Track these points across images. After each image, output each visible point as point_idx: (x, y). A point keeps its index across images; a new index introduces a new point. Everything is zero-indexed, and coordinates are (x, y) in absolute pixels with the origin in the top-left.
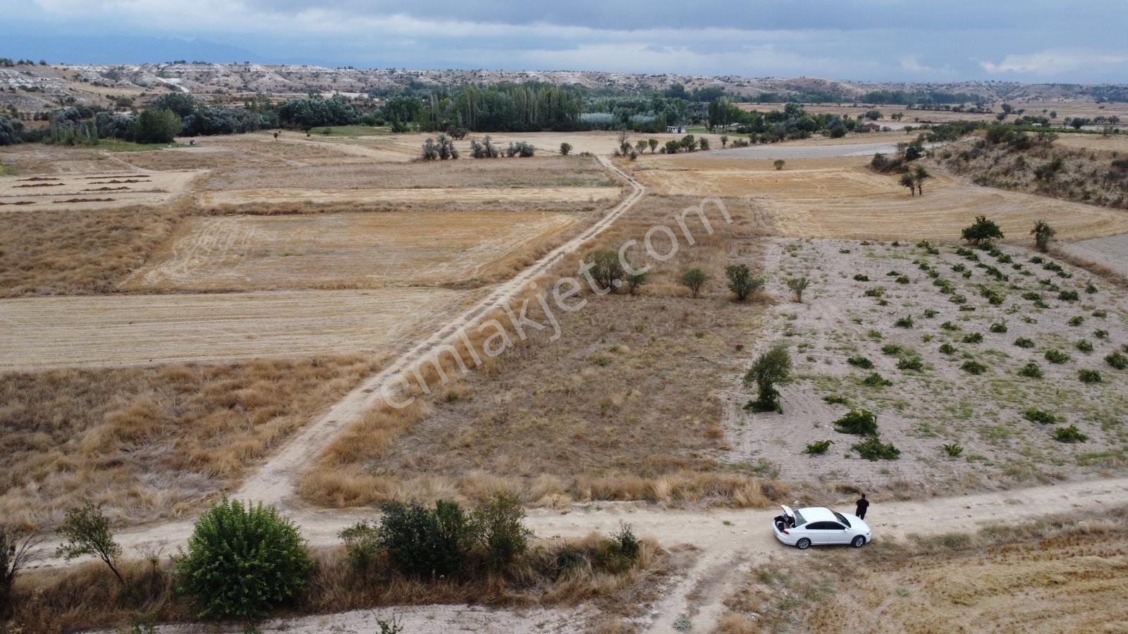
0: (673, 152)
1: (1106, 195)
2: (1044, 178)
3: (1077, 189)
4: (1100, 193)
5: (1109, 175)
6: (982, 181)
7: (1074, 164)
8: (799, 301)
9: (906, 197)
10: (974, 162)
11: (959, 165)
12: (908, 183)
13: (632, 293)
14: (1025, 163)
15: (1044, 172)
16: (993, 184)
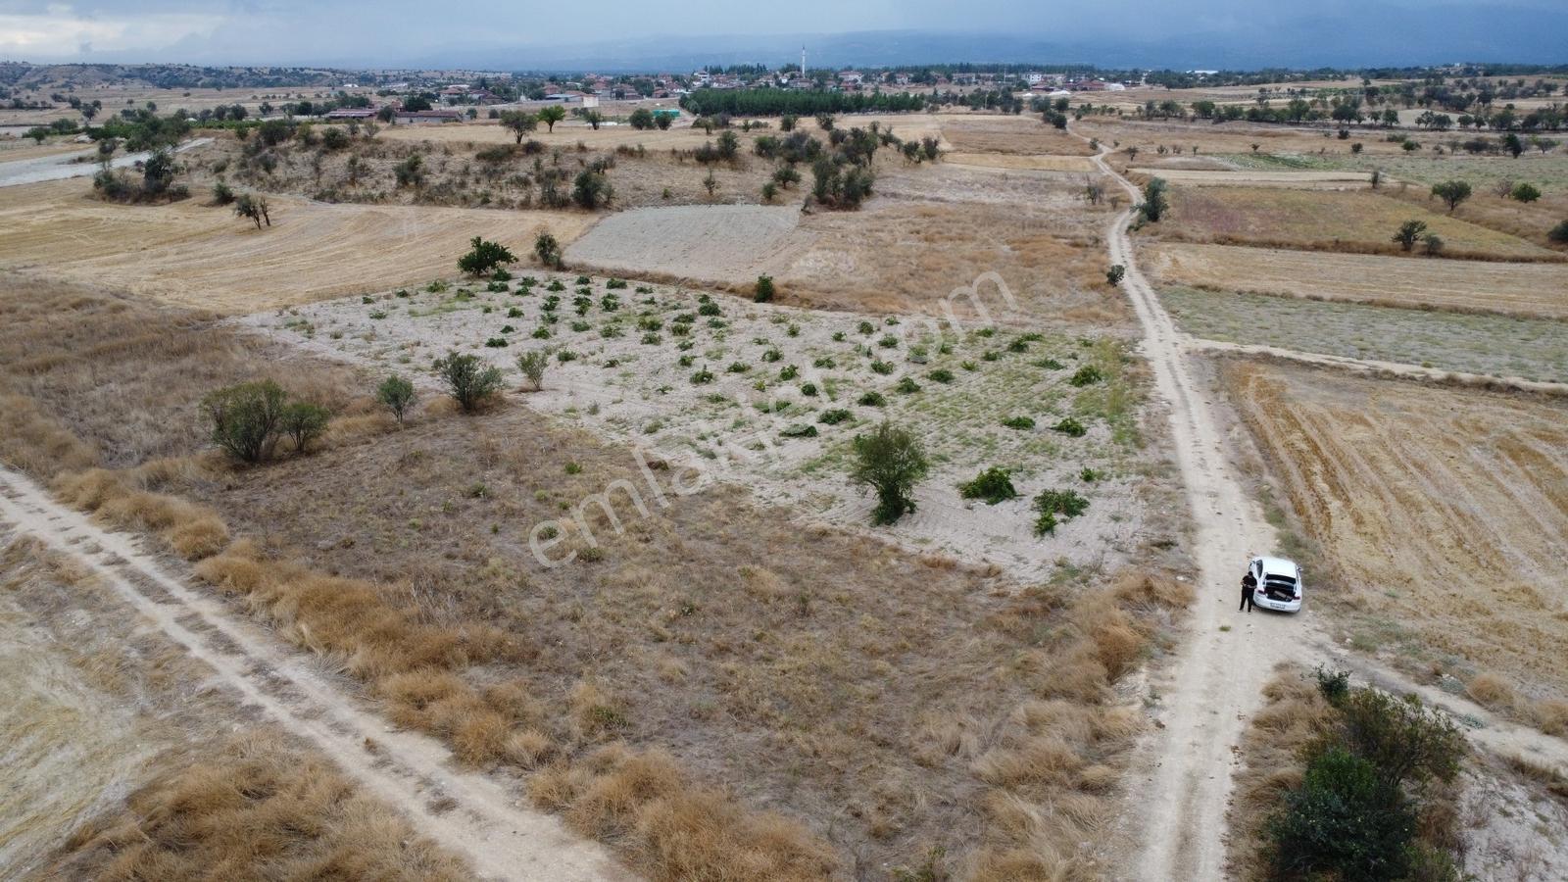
1: (505, 195)
2: (412, 184)
3: (466, 192)
4: (496, 195)
5: (485, 171)
6: (329, 196)
7: (429, 161)
8: (538, 389)
9: (250, 232)
10: (280, 173)
11: (261, 179)
12: (248, 209)
13: (303, 451)
14: (362, 167)
15: (410, 175)
16: (346, 198)
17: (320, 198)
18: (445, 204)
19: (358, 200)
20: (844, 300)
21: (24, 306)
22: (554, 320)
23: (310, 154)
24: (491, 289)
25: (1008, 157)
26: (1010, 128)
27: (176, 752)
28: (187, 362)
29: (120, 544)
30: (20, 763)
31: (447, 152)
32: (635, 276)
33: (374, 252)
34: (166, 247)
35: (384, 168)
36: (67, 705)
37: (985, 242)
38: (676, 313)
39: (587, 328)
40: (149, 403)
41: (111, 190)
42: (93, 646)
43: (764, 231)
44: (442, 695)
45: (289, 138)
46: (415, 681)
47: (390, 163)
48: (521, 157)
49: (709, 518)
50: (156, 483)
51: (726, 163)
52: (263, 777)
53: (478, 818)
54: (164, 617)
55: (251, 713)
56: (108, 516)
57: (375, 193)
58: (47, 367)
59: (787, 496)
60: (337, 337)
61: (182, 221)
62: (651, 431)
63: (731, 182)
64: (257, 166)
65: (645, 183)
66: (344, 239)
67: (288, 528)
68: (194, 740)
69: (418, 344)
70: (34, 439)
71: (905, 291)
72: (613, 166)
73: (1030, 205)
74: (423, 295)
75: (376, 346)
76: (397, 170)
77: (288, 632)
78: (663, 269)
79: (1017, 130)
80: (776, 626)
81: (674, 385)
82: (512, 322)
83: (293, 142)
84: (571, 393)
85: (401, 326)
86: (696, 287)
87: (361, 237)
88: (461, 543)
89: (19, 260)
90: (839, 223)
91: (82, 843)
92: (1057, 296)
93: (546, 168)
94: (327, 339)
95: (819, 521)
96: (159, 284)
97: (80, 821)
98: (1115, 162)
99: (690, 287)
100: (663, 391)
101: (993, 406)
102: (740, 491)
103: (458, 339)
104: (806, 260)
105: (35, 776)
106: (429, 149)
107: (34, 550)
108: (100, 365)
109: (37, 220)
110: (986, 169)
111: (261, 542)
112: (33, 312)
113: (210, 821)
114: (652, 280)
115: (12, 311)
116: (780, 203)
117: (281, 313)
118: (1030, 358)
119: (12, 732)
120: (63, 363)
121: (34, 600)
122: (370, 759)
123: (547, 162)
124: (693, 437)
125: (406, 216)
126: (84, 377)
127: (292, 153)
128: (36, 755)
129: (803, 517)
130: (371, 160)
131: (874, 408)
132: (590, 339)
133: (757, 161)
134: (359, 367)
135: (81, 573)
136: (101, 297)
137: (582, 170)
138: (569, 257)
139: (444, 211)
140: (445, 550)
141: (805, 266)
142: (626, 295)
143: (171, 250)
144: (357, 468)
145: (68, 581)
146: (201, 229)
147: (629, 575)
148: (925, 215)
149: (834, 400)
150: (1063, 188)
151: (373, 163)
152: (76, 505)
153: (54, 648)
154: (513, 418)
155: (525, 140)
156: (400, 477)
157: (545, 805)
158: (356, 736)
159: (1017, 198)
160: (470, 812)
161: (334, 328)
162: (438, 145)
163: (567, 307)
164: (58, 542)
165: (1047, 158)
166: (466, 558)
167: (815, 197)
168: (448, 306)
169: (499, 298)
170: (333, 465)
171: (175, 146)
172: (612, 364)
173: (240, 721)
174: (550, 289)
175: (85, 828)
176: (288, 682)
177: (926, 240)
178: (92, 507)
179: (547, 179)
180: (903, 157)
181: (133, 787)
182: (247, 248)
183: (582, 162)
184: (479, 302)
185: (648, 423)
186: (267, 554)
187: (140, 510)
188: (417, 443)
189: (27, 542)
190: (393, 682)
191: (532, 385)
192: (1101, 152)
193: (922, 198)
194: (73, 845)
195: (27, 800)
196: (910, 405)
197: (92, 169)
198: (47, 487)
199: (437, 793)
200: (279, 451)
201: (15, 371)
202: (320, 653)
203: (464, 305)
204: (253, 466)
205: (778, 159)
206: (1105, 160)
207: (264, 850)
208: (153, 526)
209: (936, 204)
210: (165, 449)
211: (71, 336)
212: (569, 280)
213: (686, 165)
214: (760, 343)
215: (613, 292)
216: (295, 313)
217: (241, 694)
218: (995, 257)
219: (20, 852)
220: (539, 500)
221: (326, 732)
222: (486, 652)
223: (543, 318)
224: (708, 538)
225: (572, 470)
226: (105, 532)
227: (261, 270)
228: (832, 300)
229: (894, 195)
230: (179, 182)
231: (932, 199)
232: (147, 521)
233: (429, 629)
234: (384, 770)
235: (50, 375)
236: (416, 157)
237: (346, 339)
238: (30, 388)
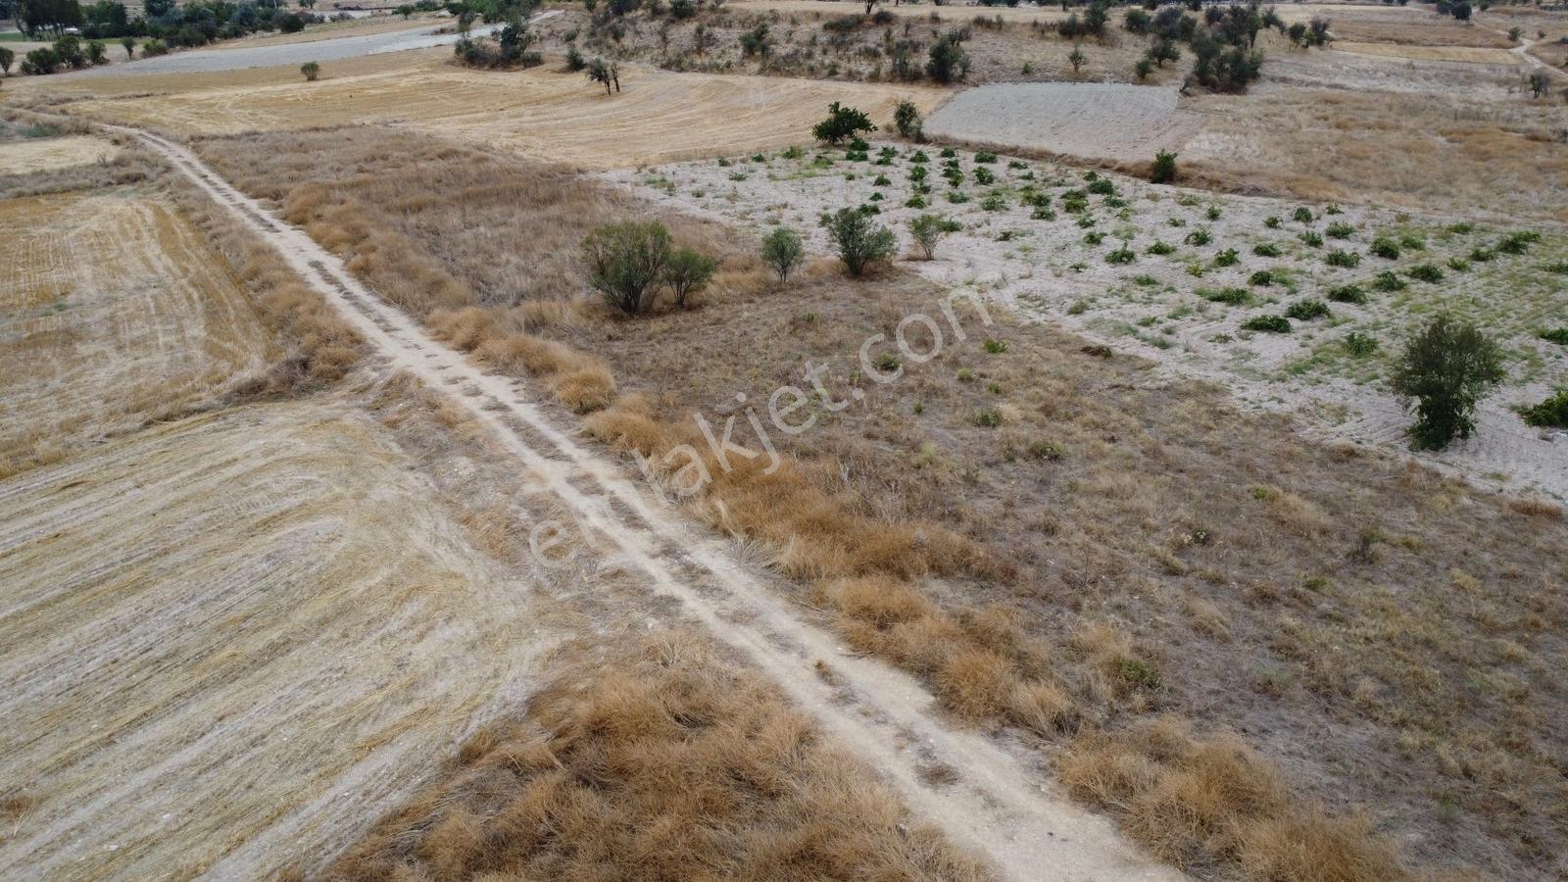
0: (48, 72)
1: (853, 66)
2: (758, 53)
3: (813, 63)
4: (844, 66)
5: (832, 42)
6: (675, 65)
7: (776, 31)
8: (929, 258)
9: (601, 97)
10: (628, 41)
11: (609, 47)
12: (599, 74)
13: (682, 305)
14: (709, 36)
15: (756, 44)
16: (693, 67)
17: (667, 66)
18: (791, 74)
19: (704, 69)
20: (1264, 184)
21: (396, 154)
22: (926, 190)
23: (657, 24)
24: (850, 157)
25: (1404, 47)
26: (1399, 19)
27: (583, 646)
28: (554, 210)
29: (500, 388)
30: (403, 635)
31: (794, 22)
32: (1005, 151)
33: (722, 120)
34: (522, 109)
35: (730, 37)
36: (453, 569)
37: (1412, 131)
38: (1063, 190)
39: (964, 200)
40: (518, 247)
41: (471, 57)
42: (478, 502)
43: (1140, 112)
44: (912, 614)
45: (636, 9)
46: (873, 589)
47: (736, 33)
48: (870, 27)
49: (1184, 420)
50: (535, 325)
51: (1093, 38)
52: (697, 698)
53: (991, 803)
54: (553, 476)
55: (666, 606)
56: (486, 358)
57: (722, 62)
58: (419, 208)
59: (1281, 401)
60: (699, 195)
61: (536, 85)
62: (1077, 311)
63: (1099, 58)
64: (606, 35)
65: (1004, 58)
66: (692, 106)
67: (678, 387)
68: (601, 632)
69: (785, 206)
70: (409, 274)
71: (1333, 179)
72: (968, 38)
73: (1454, 96)
74: (778, 159)
75: (740, 206)
76: (744, 39)
77: (700, 508)
78: (1036, 145)
79: (1409, 20)
80: (1331, 572)
81: (1087, 262)
82: (879, 189)
83: (640, 12)
84: (969, 265)
85: (761, 189)
86: (1078, 164)
87: (709, 105)
88: (883, 423)
89: (389, 116)
90: (1226, 106)
91: (479, 755)
92: (1534, 194)
93: (896, 40)
94: (689, 197)
95: (1340, 436)
96: (518, 141)
97: (473, 727)
98: (1547, 55)
99: (1070, 164)
100: (1077, 268)
101: (1511, 314)
102: (1214, 390)
103: (825, 204)
104: (1199, 141)
105: (423, 653)
106: (776, 18)
107: (413, 387)
108: (469, 209)
109: (404, 83)
110: (1384, 58)
111: (655, 400)
112: (403, 159)
113: (637, 752)
114: (1024, 155)
115: (384, 158)
116: (1155, 83)
117: (639, 171)
118: (1532, 261)
119: (394, 594)
120: (434, 204)
121: (413, 441)
122: (827, 690)
123: (897, 33)
124: (1132, 322)
125: (752, 86)
126: (454, 218)
127: (639, 22)
128: (421, 627)
129: (1310, 429)
130: (717, 29)
131: (1351, 305)
132: (971, 211)
133: (1126, 37)
134: (726, 225)
135: (461, 416)
136: (465, 149)
137: (936, 42)
138: (929, 129)
139: (791, 81)
140: (863, 429)
141: (1199, 147)
142: (999, 169)
143: (527, 111)
144: (744, 327)
145: (448, 423)
146: (554, 93)
147: (1105, 481)
148: (1327, 101)
149: (1294, 292)
150: (1489, 80)
151: (719, 32)
152: (450, 344)
153: (436, 499)
154: (908, 287)
155: (875, 10)
156: (796, 342)
157: (1084, 796)
158: (803, 655)
159: (1436, 88)
160: (980, 792)
161: (695, 187)
162: (786, 15)
163: (935, 177)
164: (435, 381)
165: (1453, 50)
166: (891, 440)
167: (1196, 78)
168: (806, 172)
169: (860, 167)
170: (718, 322)
171: (528, 17)
172: (1006, 237)
173: (654, 615)
174: (913, 160)
175: (481, 736)
176: (706, 572)
177: (1338, 126)
178: (468, 347)
179: (899, 50)
180: (1287, 40)
181: (535, 686)
182: (599, 112)
183: (935, 33)
184: (840, 170)
185: (1071, 303)
186: (660, 413)
187: (519, 353)
188: (805, 307)
189: (404, 378)
190: (841, 589)
191: (922, 253)
192: (1521, 44)
193: (1317, 84)
194: (469, 756)
195: (413, 685)
196: (1395, 305)
197: (452, 39)
198: (423, 323)
199: (926, 754)
200: (657, 304)
201: (388, 210)
202: (740, 538)
203: (824, 172)
204: (632, 317)
205: (1150, 37)
206: (1531, 52)
207: (710, 807)
208: (534, 372)
209: (1337, 92)
210: (539, 293)
211: (440, 181)
212: (932, 152)
213: (1048, 39)
214: (1175, 224)
215: (984, 165)
216: (653, 171)
217: (651, 579)
218: (1433, 149)
219: (407, 756)
220: (961, 379)
221: (763, 644)
222: (948, 562)
223: (914, 188)
224: (1192, 445)
225: (993, 348)
226: (483, 374)
227: (613, 132)
228: (1250, 182)
229: (1284, 80)
230: (531, 50)
231: (1330, 86)
232: (527, 366)
233: (873, 525)
234: (849, 709)
235: (421, 215)
236: (763, 26)
237: (709, 197)
238: (403, 226)
